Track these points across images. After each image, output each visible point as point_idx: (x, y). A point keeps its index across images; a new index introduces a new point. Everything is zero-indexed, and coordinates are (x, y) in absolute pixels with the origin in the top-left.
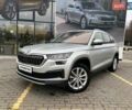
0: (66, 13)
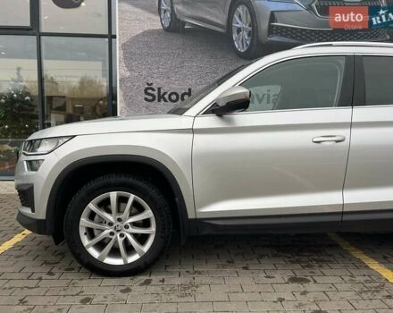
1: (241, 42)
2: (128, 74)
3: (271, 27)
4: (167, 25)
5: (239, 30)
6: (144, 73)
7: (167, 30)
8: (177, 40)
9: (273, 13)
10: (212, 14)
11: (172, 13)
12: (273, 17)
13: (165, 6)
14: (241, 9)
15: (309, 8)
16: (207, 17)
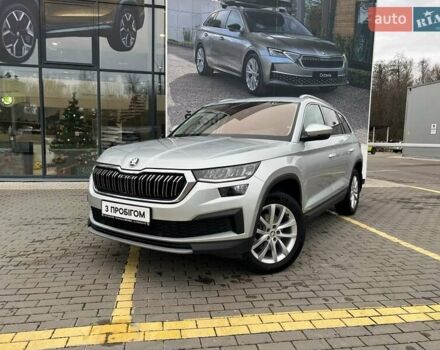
0: (200, 45)
1: (252, 83)
2: (174, 104)
3: (272, 74)
4: (201, 70)
5: (250, 75)
6: (185, 104)
7: (201, 74)
8: (208, 82)
9: (273, 64)
10: (232, 64)
11: (205, 62)
12: (273, 67)
13: (199, 57)
14: (252, 61)
15: (297, 62)
16: (229, 66)
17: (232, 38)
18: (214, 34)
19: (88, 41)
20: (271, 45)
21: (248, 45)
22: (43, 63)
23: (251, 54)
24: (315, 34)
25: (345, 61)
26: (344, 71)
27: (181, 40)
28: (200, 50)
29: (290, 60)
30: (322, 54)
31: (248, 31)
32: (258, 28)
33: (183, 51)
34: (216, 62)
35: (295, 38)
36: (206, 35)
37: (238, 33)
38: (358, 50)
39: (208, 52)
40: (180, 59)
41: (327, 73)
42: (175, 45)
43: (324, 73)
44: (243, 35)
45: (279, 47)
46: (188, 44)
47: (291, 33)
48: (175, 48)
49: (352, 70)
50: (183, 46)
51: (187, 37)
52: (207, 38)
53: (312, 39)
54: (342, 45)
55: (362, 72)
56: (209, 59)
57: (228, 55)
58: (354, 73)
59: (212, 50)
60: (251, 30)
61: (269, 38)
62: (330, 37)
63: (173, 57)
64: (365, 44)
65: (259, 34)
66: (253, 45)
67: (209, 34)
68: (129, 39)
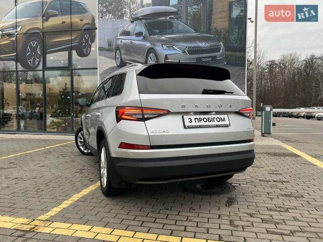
0: (118, 48)
4: (119, 64)
7: (119, 66)
9: (166, 56)
10: (139, 58)
11: (121, 59)
12: (166, 58)
13: (117, 56)
14: (151, 55)
15: (184, 52)
16: (137, 60)
17: (138, 41)
18: (126, 40)
19: (66, 53)
20: (164, 42)
21: (148, 45)
22: (45, 68)
23: (151, 50)
24: (196, 31)
25: (222, 46)
26: (222, 55)
27: (106, 47)
28: (118, 51)
29: (179, 52)
30: (203, 45)
31: (148, 35)
32: (155, 32)
33: (108, 53)
34: (128, 58)
35: (182, 35)
36: (121, 42)
37: (141, 38)
38: (232, 38)
39: (123, 52)
40: (106, 58)
41: (208, 57)
42: (103, 50)
43: (205, 58)
44: (145, 38)
45: (170, 43)
46: (111, 49)
47: (179, 32)
48: (102, 52)
49: (229, 53)
50: (108, 50)
51: (110, 45)
52: (122, 44)
53: (195, 34)
54: (218, 36)
55: (238, 54)
56: (123, 56)
57: (135, 52)
58: (230, 55)
59: (126, 50)
60: (150, 35)
61: (163, 38)
62: (209, 31)
63: (102, 58)
64: (239, 32)
65: (156, 37)
66: (152, 44)
67: (123, 41)
68: (87, 49)
